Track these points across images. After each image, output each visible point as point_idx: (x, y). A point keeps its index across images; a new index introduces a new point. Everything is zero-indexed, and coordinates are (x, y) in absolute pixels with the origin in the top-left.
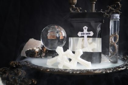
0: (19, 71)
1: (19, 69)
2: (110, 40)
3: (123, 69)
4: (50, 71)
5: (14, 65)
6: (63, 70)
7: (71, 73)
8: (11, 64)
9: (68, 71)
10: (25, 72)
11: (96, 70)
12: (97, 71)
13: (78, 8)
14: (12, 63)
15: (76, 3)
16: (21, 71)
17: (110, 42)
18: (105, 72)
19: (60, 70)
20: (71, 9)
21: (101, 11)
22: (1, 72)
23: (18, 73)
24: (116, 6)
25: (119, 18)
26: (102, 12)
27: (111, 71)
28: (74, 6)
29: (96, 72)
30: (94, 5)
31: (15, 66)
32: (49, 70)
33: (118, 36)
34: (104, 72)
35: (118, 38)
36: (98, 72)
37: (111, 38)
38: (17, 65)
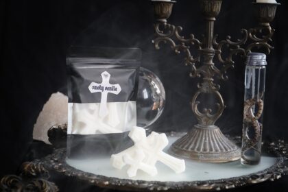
0: (44, 184)
1: (42, 180)
2: (245, 112)
3: (263, 180)
4: (110, 184)
5: (33, 171)
6: (137, 184)
7: (152, 189)
8: (26, 168)
9: (146, 185)
10: (56, 187)
11: (204, 183)
12: (205, 185)
13: (174, 27)
14: (28, 165)
15: (169, 15)
16: (48, 184)
17: (245, 117)
18: (221, 188)
19: (130, 183)
20: (157, 29)
21: (229, 40)
22: (7, 184)
23: (43, 189)
24: (261, 31)
25: (264, 63)
26: (231, 42)
27: (233, 186)
28: (165, 20)
29: (202, 188)
30: (212, 23)
31: (34, 174)
32: (107, 183)
33: (262, 104)
34: (219, 189)
35: (262, 108)
36: (207, 188)
37: (246, 108)
38: (40, 170)
